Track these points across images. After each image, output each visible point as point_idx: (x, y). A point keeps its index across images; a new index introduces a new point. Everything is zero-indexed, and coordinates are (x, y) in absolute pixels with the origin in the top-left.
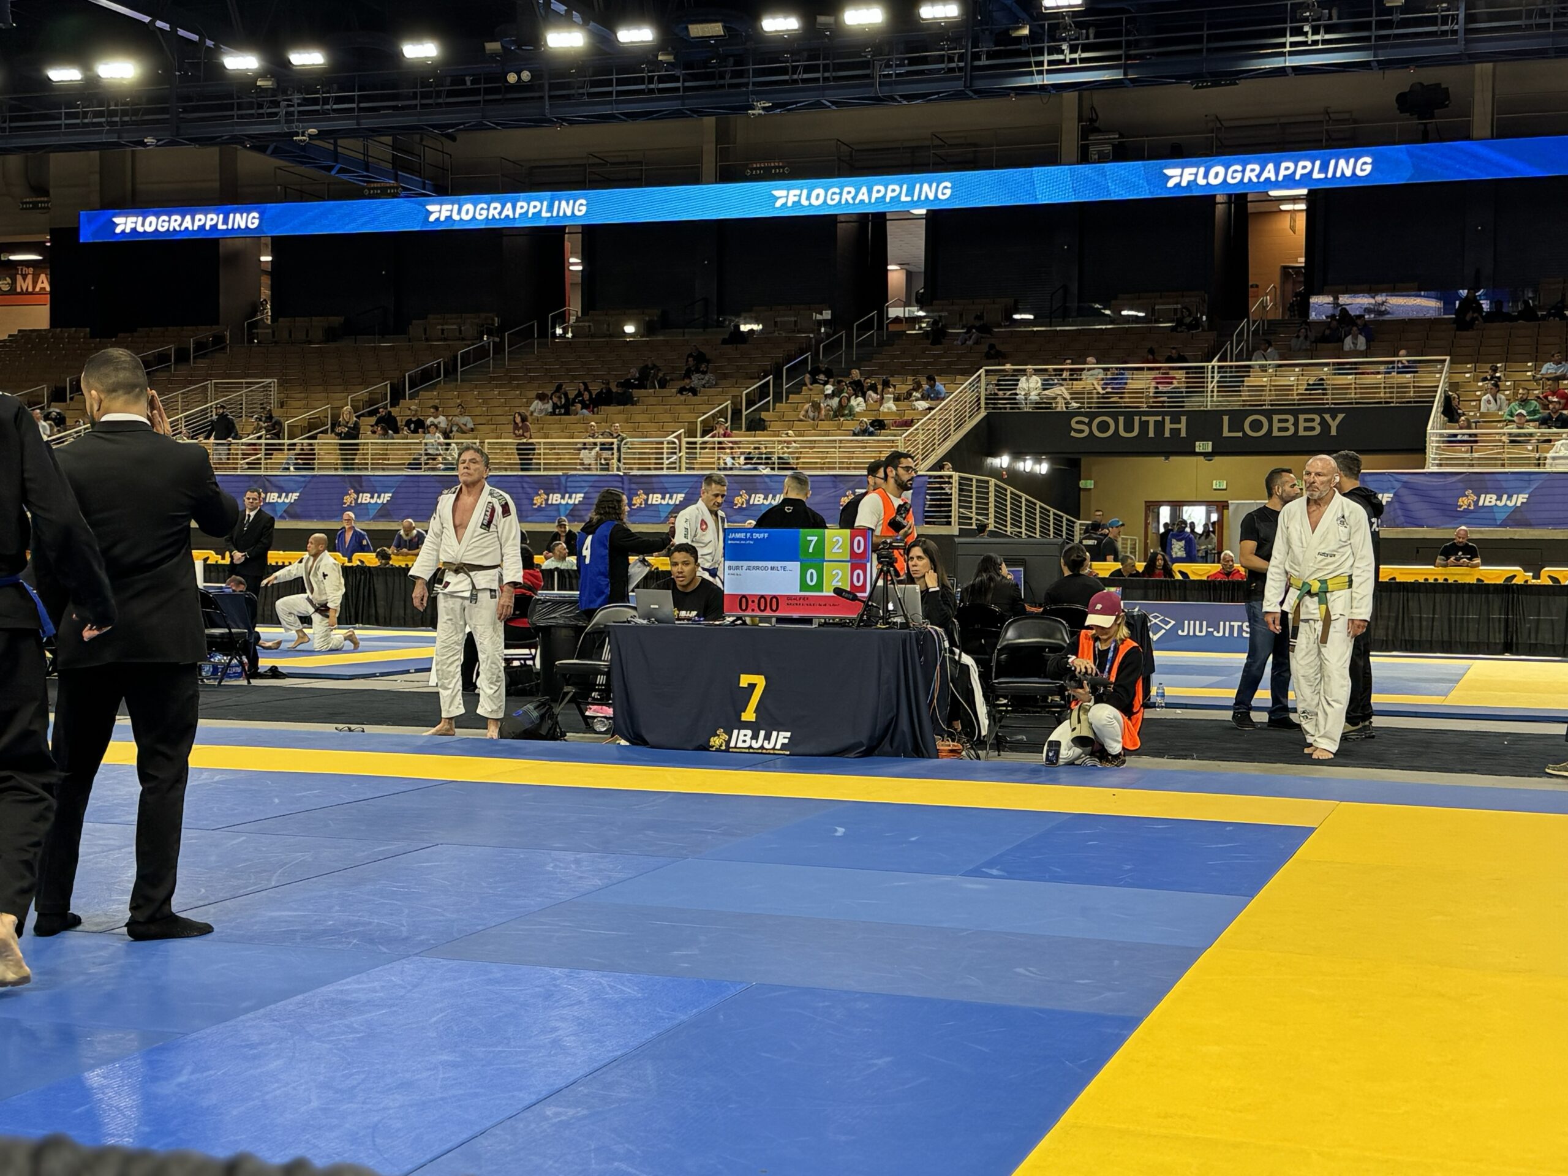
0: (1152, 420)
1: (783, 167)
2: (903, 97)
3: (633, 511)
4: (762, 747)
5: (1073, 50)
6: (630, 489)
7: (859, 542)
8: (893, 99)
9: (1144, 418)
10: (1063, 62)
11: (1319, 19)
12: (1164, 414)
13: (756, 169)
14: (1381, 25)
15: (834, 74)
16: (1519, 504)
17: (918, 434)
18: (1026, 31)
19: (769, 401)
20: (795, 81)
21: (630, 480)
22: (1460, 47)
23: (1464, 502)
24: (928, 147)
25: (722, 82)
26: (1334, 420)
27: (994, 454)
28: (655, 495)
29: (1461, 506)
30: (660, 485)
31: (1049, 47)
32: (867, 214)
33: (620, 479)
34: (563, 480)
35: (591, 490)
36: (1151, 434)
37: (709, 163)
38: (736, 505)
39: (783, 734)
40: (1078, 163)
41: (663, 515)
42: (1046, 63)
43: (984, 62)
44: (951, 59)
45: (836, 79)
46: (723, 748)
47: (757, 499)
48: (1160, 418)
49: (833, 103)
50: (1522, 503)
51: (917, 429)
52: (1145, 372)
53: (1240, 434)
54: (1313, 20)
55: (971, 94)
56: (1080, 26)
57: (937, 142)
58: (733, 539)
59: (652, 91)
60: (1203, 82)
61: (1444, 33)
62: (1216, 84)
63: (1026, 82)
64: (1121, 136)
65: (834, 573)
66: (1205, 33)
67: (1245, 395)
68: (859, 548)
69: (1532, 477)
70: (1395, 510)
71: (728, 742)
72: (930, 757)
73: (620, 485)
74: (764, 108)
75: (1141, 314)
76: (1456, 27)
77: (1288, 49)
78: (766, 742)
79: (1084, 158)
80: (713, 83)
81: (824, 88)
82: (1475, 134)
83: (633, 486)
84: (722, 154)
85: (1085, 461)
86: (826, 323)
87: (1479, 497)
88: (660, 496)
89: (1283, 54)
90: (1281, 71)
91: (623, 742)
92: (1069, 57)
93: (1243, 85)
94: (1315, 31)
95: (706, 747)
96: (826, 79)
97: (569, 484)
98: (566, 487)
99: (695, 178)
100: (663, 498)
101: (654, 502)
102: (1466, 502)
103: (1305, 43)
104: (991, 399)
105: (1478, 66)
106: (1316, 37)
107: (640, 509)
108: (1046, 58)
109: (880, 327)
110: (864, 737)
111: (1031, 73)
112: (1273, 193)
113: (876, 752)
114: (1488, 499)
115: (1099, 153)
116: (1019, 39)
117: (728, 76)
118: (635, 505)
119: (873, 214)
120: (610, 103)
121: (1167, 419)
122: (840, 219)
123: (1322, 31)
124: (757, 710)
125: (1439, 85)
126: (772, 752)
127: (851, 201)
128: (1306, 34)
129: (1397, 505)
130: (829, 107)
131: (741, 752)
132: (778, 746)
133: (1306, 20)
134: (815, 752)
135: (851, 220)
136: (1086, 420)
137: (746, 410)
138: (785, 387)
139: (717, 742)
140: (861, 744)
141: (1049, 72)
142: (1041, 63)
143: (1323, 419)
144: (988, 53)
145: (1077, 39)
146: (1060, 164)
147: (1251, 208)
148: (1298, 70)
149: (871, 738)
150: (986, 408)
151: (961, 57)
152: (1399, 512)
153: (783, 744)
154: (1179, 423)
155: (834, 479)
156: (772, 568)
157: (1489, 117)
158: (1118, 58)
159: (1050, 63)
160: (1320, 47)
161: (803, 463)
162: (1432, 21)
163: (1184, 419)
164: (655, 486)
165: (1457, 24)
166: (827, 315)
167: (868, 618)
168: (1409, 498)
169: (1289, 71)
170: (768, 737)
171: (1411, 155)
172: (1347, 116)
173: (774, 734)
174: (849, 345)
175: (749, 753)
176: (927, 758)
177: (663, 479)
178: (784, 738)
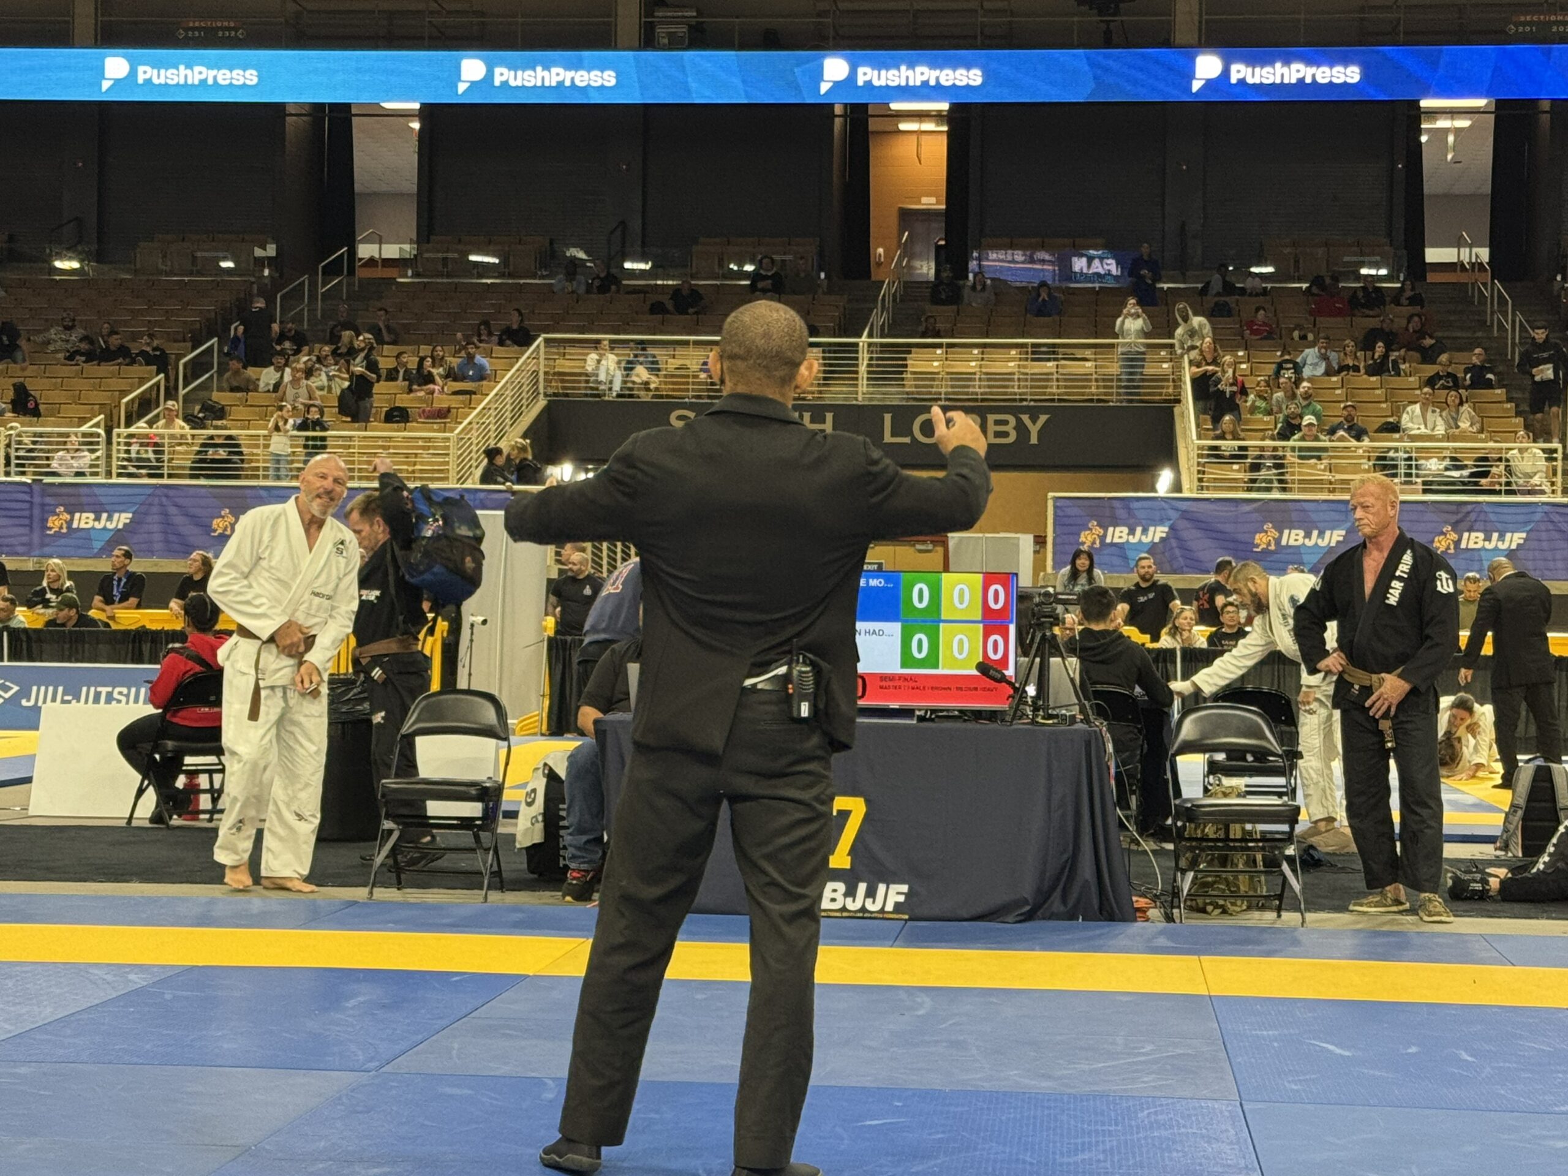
1: (236, 29)
3: (47, 540)
4: (863, 909)
6: (43, 505)
7: (996, 592)
13: (193, 29)
16: (1333, 544)
21: (43, 490)
23: (1262, 540)
24: (422, 12)
26: (1034, 422)
27: (555, 462)
28: (85, 515)
29: (1258, 546)
30: (90, 500)
32: (323, 105)
37: (84, 19)
39: (895, 888)
40: (642, 49)
41: (98, 545)
50: (1338, 542)
53: (907, 440)
57: (435, 6)
64: (700, 14)
67: (910, 386)
68: (996, 602)
70: (1172, 549)
72: (1124, 920)
73: (27, 497)
78: (869, 901)
79: (648, 41)
82: (1179, 38)
83: (48, 500)
84: (103, 6)
86: (269, 262)
87: (1281, 533)
88: (92, 516)
99: (61, 37)
101: (83, 526)
102: (1264, 540)
104: (553, 377)
107: (58, 535)
109: (351, 272)
110: (1027, 889)
112: (895, 106)
113: (1039, 913)
114: (1293, 536)
115: (670, 35)
118: (50, 529)
119: (330, 104)
122: (289, 110)
124: (853, 852)
126: (879, 915)
129: (1174, 543)
131: (828, 916)
132: (889, 907)
135: (304, 112)
137: (185, 386)
140: (1022, 902)
143: (1020, 422)
146: (615, 48)
147: (873, 125)
149: (1039, 891)
150: (546, 395)
152: (1177, 552)
153: (897, 905)
154: (824, 422)
157: (1196, 18)
163: (829, 416)
164: (84, 500)
166: (271, 250)
168: (1190, 534)
170: (871, 893)
171: (1092, 64)
172: (1003, 6)
173: (882, 888)
174: (313, 296)
175: (842, 917)
176: (1120, 921)
177: (97, 491)
178: (898, 893)
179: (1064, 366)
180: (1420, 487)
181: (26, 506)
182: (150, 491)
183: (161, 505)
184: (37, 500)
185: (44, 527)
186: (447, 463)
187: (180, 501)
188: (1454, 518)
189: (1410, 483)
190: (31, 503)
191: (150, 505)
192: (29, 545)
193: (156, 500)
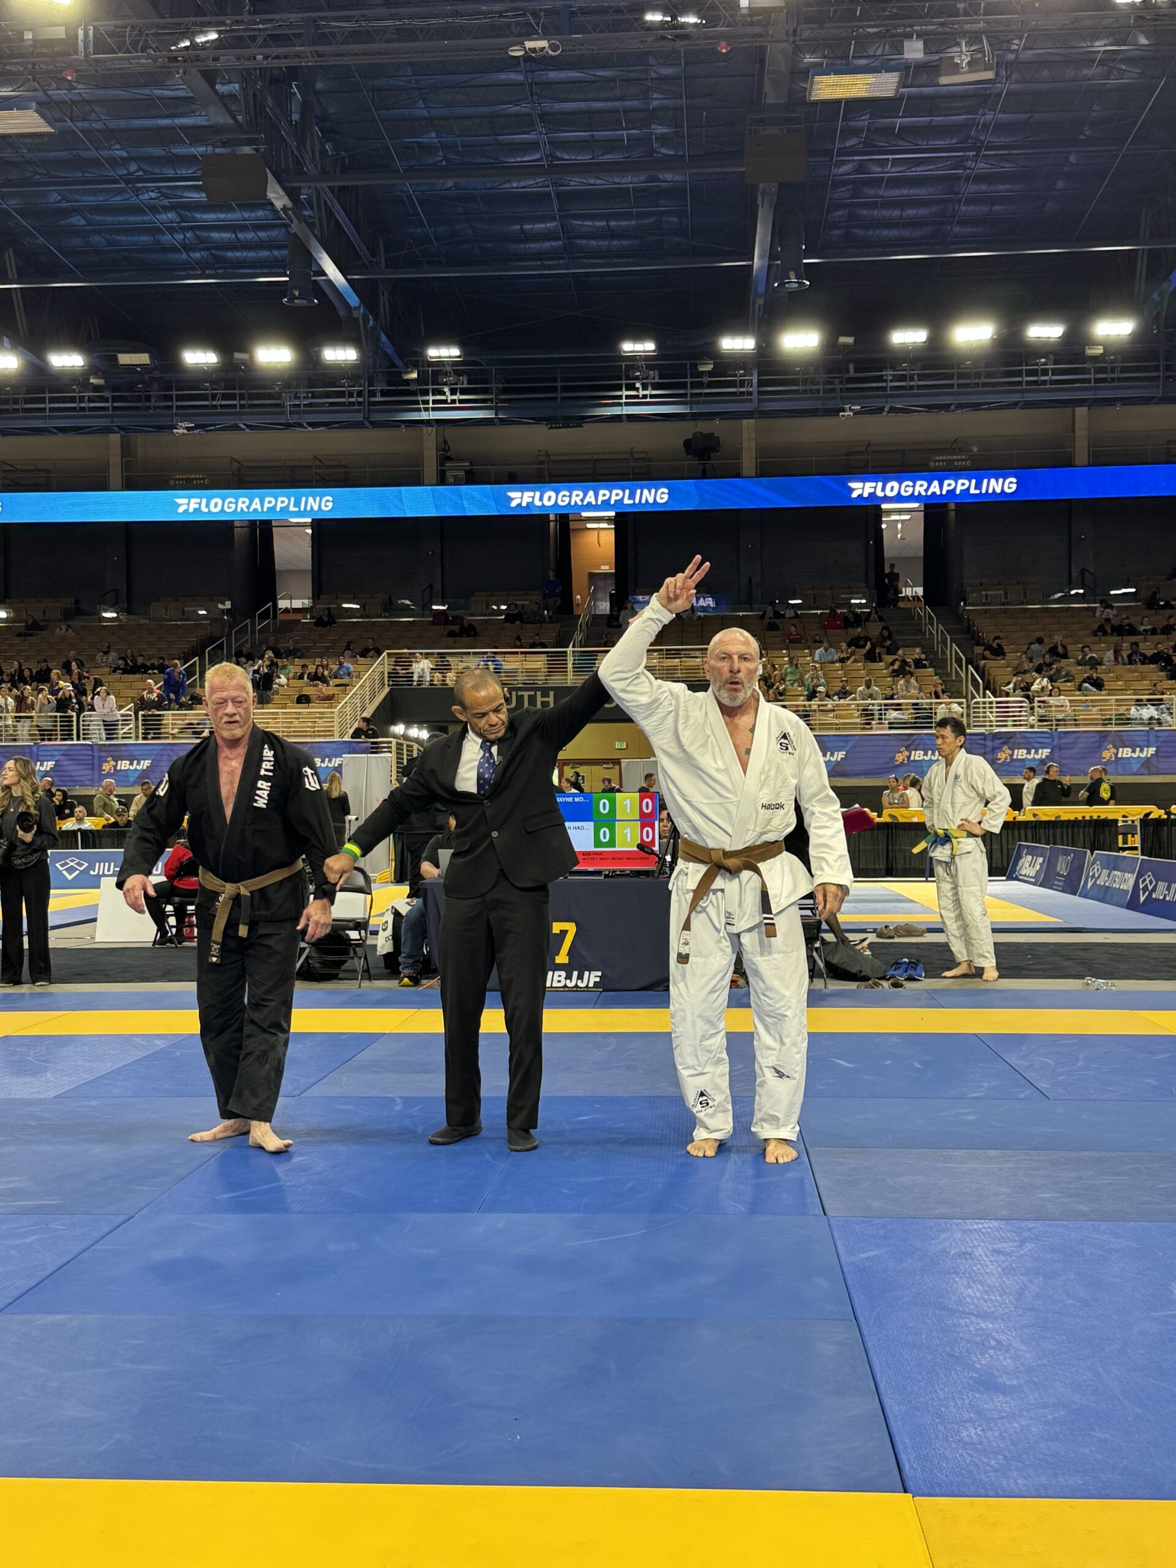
0: (526, 694)
1: (203, 479)
2: (310, 424)
4: (576, 986)
5: (453, 392)
6: (100, 757)
8: (301, 425)
9: (520, 693)
10: (445, 402)
11: (647, 378)
12: (536, 689)
13: (179, 480)
14: (694, 385)
15: (249, 402)
17: (346, 706)
18: (414, 375)
20: (215, 406)
22: (755, 404)
24: (311, 467)
25: (148, 404)
27: (394, 723)
28: (124, 762)
30: (127, 753)
31: (433, 389)
32: (256, 521)
33: (89, 748)
34: (35, 749)
35: (62, 758)
37: (115, 475)
39: (594, 974)
40: (437, 485)
41: (132, 780)
42: (431, 402)
43: (379, 399)
44: (351, 395)
45: (251, 406)
48: (533, 693)
49: (248, 426)
54: (643, 379)
55: (367, 424)
56: (458, 373)
57: (318, 463)
59: (83, 409)
60: (555, 424)
61: (742, 393)
62: (565, 426)
63: (415, 416)
64: (471, 464)
66: (559, 384)
69: (848, 738)
73: (90, 753)
74: (188, 429)
76: (751, 389)
77: (624, 400)
78: (579, 981)
79: (442, 481)
80: (140, 404)
81: (239, 414)
82: (744, 473)
83: (103, 754)
84: (126, 466)
86: (228, 612)
88: (128, 762)
89: (620, 404)
90: (617, 418)
92: (450, 398)
93: (587, 427)
94: (645, 388)
96: (242, 406)
97: (40, 753)
98: (38, 756)
99: (102, 485)
100: (131, 764)
101: (123, 768)
103: (637, 397)
104: (393, 675)
105: (745, 422)
106: (645, 392)
108: (431, 398)
109: (275, 616)
111: (419, 410)
112: (584, 514)
115: (455, 477)
116: (408, 382)
117: (153, 400)
118: (104, 770)
119: (261, 521)
120: (44, 418)
121: (539, 694)
122: (237, 524)
123: (650, 388)
124: (570, 953)
125: (712, 434)
126: (585, 989)
127: (246, 510)
128: (637, 389)
130: (244, 430)
131: (556, 991)
132: (591, 985)
133: (637, 378)
135: (244, 525)
141: (434, 409)
142: (427, 402)
144: (382, 391)
145: (456, 384)
146: (423, 485)
147: (572, 525)
148: (632, 418)
150: (389, 685)
151: (360, 394)
153: (595, 982)
154: (549, 697)
157: (754, 460)
158: (491, 400)
159: (434, 402)
160: (648, 400)
162: (732, 384)
163: (552, 693)
164: (124, 753)
165: (751, 387)
166: (228, 605)
169: (624, 418)
170: (580, 977)
171: (697, 488)
172: (644, 456)
173: (586, 974)
174: (253, 632)
175: (564, 991)
177: (131, 748)
178: (596, 976)
179: (684, 662)
180: (887, 726)
181: (91, 758)
182: (161, 747)
183: (168, 755)
184: (96, 754)
185: (101, 770)
186: (333, 726)
188: (907, 743)
189: (881, 723)
190: (93, 756)
191: (163, 755)
192: (92, 780)
193: (165, 753)
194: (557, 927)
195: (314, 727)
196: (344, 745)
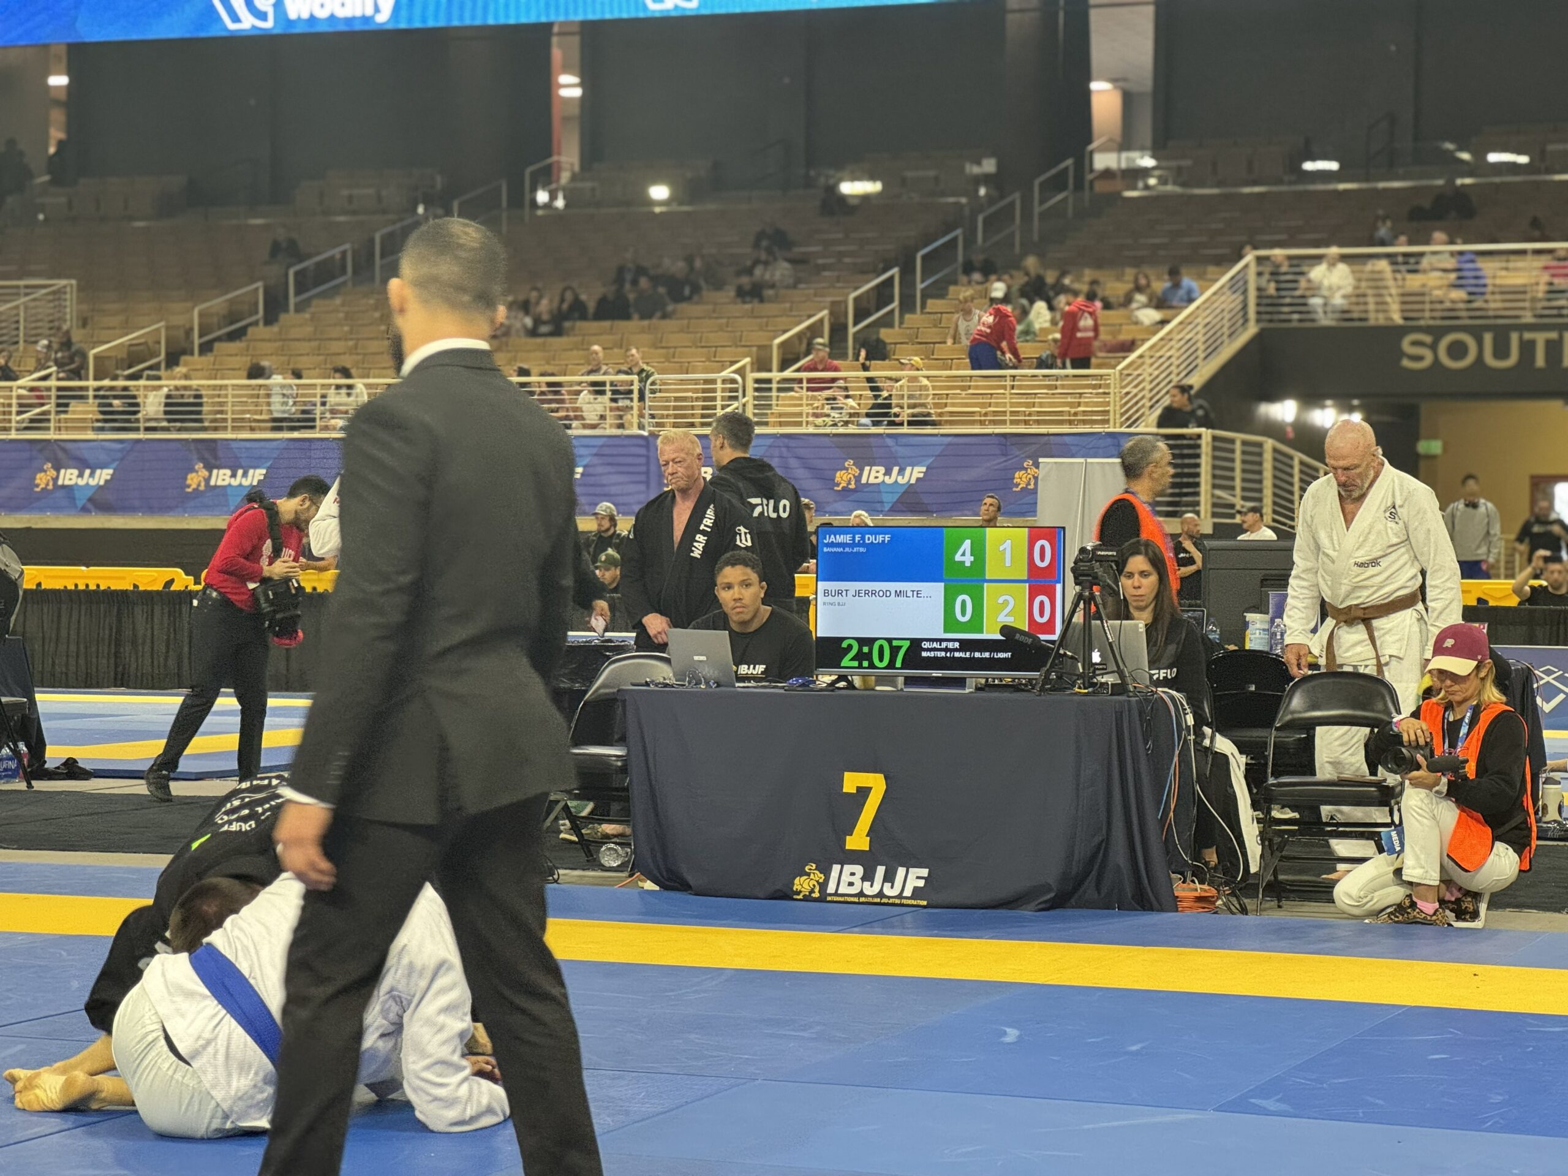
0: (1540, 338)
4: (880, 894)
7: (1042, 548)
9: (1528, 336)
17: (1143, 364)
19: (892, 311)
27: (1273, 397)
33: (643, 442)
35: (596, 460)
36: (1540, 361)
38: (838, 485)
39: (915, 872)
46: (816, 895)
47: (873, 474)
48: (1553, 335)
51: (1141, 356)
52: (1529, 257)
58: (832, 545)
65: (1001, 600)
68: (1042, 559)
71: (823, 886)
72: (1162, 909)
73: (643, 451)
75: (1523, 159)
78: (887, 885)
85: (1426, 408)
86: (986, 179)
91: (649, 885)
95: (786, 894)
109: (1079, 185)
110: (1051, 874)
113: (1073, 901)
122: (1010, 5)
124: (872, 831)
126: (897, 901)
131: (845, 901)
132: (908, 893)
134: (969, 902)
135: (1030, 7)
136: (1427, 339)
137: (855, 324)
138: (920, 286)
139: (806, 885)
140: (1047, 888)
149: (1064, 878)
150: (1258, 321)
153: (916, 889)
155: (1002, 439)
156: (898, 594)
161: (952, 413)
166: (989, 166)
167: (1059, 678)
170: (889, 878)
173: (901, 872)
174: (1027, 216)
175: (859, 903)
176: (1158, 911)
178: (918, 878)
183: (781, 456)
186: (1108, 404)
187: (801, 452)
194: (851, 782)
195: (1079, 404)
196: (1109, 441)
